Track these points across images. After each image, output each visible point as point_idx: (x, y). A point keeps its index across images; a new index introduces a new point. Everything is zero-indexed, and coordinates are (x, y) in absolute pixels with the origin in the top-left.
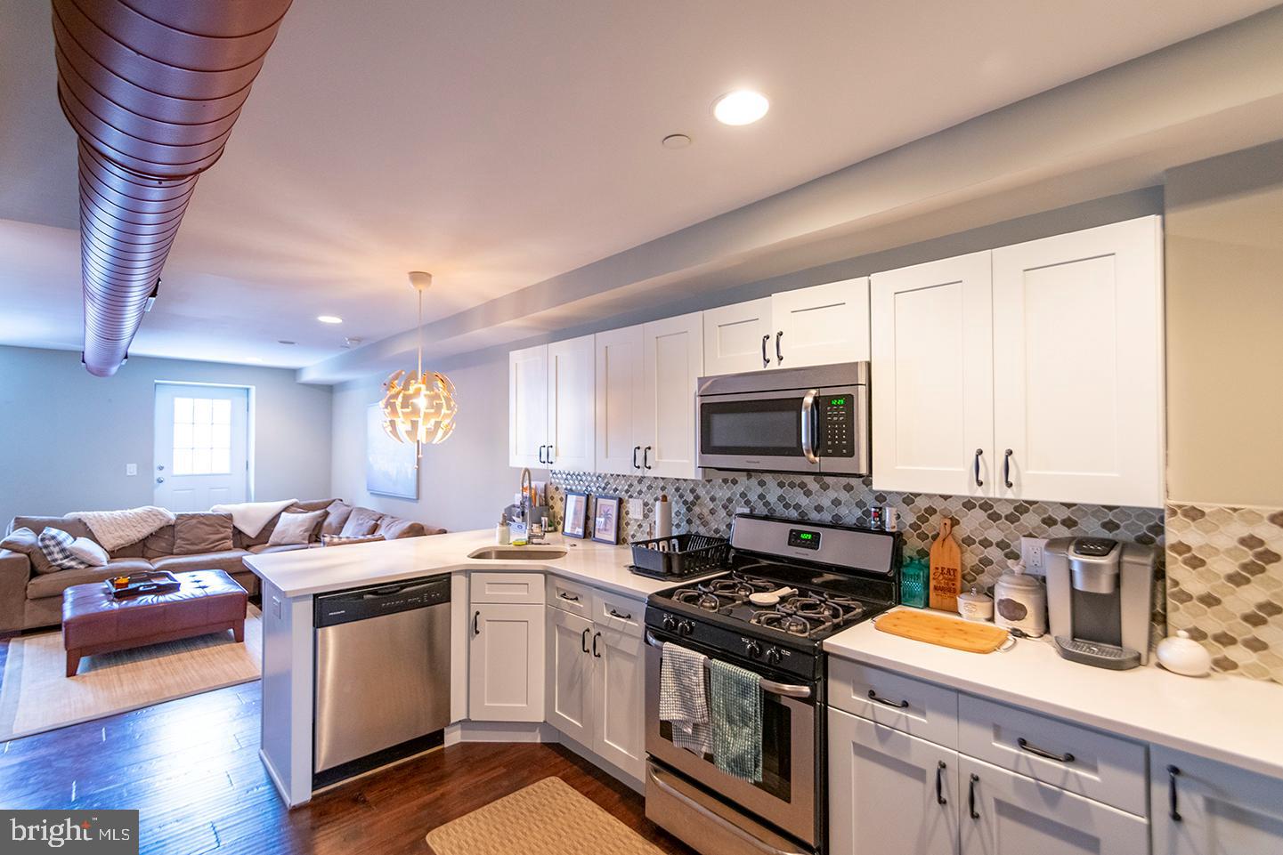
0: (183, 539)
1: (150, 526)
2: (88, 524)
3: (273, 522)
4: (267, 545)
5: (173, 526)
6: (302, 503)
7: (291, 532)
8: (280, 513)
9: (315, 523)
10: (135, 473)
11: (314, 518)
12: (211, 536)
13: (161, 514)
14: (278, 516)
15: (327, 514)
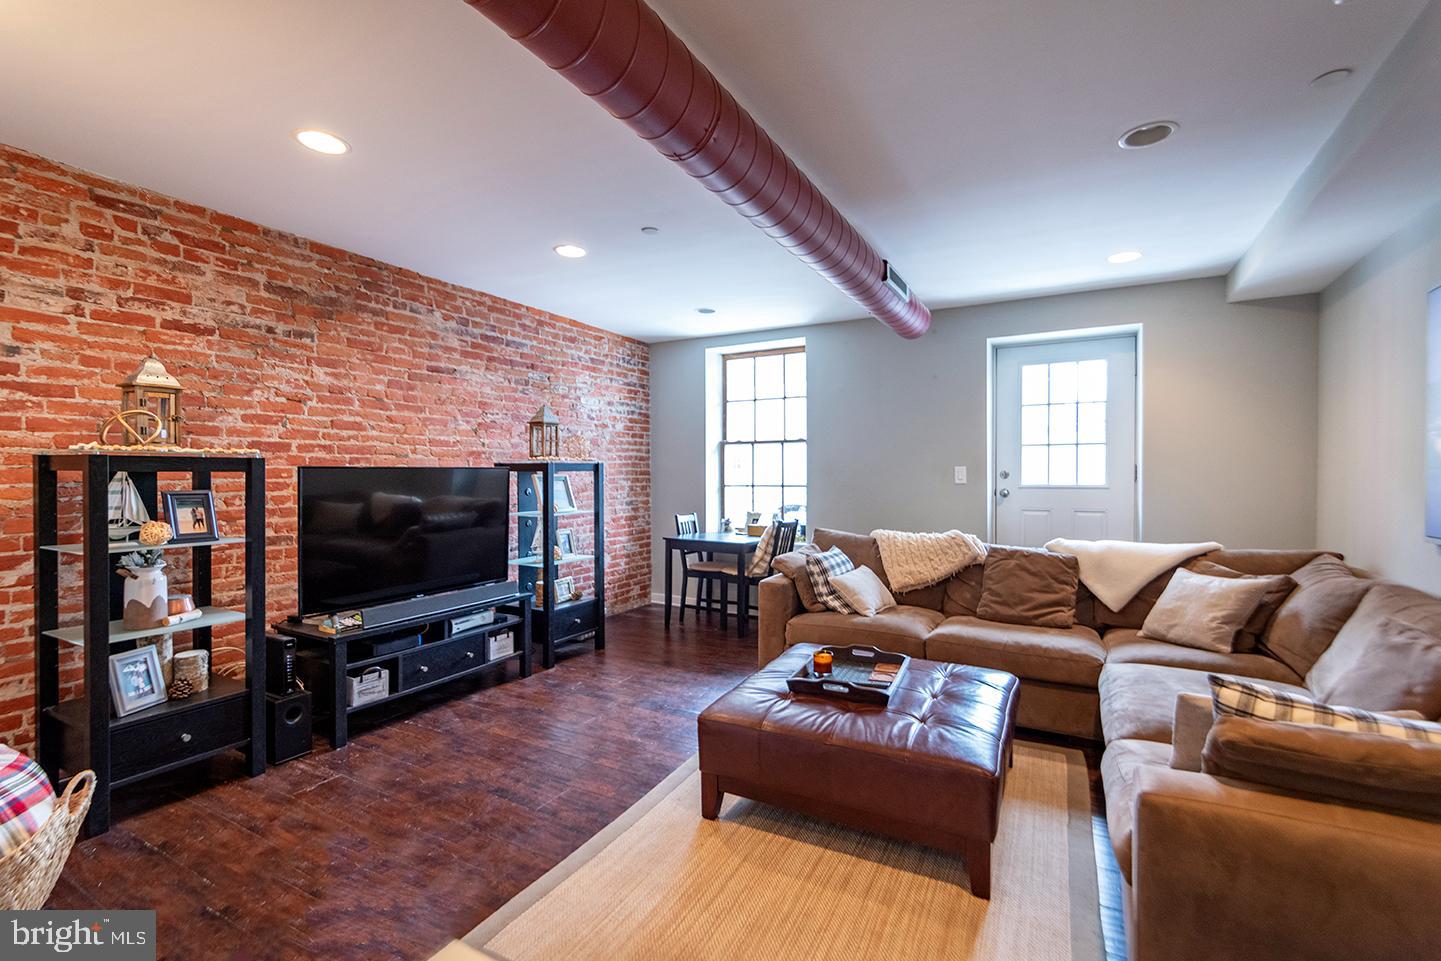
0: (993, 593)
1: (950, 562)
2: (880, 549)
3: (1157, 585)
4: (1140, 633)
5: (981, 567)
6: (1228, 550)
7: (1188, 618)
8: (1173, 570)
9: (1253, 606)
10: (964, 481)
11: (1258, 590)
12: (1034, 595)
13: (967, 545)
14: (1166, 576)
15: (1289, 589)
